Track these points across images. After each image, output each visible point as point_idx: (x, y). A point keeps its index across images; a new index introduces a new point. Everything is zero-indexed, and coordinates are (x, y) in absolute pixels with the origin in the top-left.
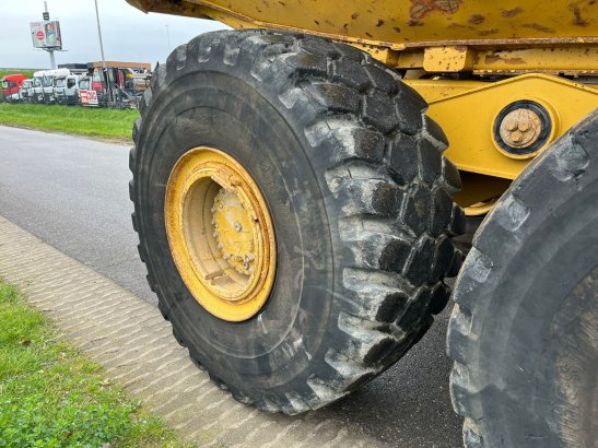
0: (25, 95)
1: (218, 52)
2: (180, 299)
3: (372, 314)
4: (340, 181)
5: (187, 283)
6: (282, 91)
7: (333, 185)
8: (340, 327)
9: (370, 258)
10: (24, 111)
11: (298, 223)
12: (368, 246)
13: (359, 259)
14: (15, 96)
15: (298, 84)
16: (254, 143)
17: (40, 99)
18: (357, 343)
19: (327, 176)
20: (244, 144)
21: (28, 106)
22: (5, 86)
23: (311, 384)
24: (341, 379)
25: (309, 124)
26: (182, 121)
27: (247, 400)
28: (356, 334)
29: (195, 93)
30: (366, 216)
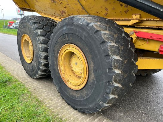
0: (14, 27)
1: (25, 19)
2: (24, 61)
3: (43, 58)
4: (38, 38)
5: (24, 58)
6: (32, 25)
7: (37, 39)
8: (40, 61)
9: (42, 49)
10: (13, 31)
11: (34, 45)
12: (41, 48)
13: (41, 50)
14: (11, 27)
15: (34, 24)
16: (30, 33)
17: (17, 28)
18: (42, 63)
19: (37, 38)
20: (29, 33)
21: (14, 30)
22: (8, 24)
23: (38, 71)
24: (41, 69)
25: (35, 30)
26: (22, 30)
27: (32, 77)
28: (41, 61)
29: (23, 25)
30: (41, 43)
